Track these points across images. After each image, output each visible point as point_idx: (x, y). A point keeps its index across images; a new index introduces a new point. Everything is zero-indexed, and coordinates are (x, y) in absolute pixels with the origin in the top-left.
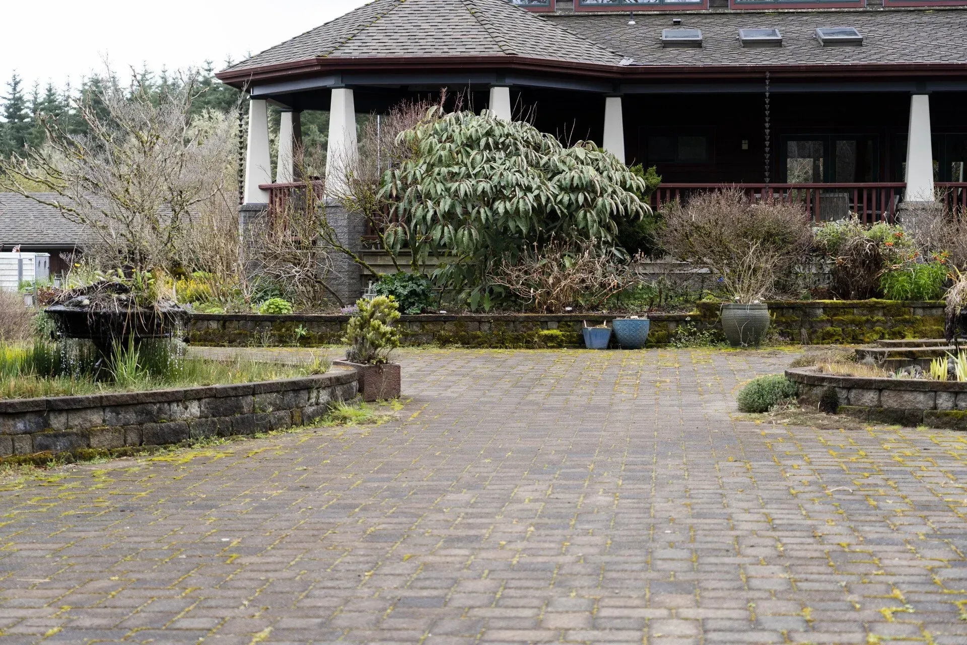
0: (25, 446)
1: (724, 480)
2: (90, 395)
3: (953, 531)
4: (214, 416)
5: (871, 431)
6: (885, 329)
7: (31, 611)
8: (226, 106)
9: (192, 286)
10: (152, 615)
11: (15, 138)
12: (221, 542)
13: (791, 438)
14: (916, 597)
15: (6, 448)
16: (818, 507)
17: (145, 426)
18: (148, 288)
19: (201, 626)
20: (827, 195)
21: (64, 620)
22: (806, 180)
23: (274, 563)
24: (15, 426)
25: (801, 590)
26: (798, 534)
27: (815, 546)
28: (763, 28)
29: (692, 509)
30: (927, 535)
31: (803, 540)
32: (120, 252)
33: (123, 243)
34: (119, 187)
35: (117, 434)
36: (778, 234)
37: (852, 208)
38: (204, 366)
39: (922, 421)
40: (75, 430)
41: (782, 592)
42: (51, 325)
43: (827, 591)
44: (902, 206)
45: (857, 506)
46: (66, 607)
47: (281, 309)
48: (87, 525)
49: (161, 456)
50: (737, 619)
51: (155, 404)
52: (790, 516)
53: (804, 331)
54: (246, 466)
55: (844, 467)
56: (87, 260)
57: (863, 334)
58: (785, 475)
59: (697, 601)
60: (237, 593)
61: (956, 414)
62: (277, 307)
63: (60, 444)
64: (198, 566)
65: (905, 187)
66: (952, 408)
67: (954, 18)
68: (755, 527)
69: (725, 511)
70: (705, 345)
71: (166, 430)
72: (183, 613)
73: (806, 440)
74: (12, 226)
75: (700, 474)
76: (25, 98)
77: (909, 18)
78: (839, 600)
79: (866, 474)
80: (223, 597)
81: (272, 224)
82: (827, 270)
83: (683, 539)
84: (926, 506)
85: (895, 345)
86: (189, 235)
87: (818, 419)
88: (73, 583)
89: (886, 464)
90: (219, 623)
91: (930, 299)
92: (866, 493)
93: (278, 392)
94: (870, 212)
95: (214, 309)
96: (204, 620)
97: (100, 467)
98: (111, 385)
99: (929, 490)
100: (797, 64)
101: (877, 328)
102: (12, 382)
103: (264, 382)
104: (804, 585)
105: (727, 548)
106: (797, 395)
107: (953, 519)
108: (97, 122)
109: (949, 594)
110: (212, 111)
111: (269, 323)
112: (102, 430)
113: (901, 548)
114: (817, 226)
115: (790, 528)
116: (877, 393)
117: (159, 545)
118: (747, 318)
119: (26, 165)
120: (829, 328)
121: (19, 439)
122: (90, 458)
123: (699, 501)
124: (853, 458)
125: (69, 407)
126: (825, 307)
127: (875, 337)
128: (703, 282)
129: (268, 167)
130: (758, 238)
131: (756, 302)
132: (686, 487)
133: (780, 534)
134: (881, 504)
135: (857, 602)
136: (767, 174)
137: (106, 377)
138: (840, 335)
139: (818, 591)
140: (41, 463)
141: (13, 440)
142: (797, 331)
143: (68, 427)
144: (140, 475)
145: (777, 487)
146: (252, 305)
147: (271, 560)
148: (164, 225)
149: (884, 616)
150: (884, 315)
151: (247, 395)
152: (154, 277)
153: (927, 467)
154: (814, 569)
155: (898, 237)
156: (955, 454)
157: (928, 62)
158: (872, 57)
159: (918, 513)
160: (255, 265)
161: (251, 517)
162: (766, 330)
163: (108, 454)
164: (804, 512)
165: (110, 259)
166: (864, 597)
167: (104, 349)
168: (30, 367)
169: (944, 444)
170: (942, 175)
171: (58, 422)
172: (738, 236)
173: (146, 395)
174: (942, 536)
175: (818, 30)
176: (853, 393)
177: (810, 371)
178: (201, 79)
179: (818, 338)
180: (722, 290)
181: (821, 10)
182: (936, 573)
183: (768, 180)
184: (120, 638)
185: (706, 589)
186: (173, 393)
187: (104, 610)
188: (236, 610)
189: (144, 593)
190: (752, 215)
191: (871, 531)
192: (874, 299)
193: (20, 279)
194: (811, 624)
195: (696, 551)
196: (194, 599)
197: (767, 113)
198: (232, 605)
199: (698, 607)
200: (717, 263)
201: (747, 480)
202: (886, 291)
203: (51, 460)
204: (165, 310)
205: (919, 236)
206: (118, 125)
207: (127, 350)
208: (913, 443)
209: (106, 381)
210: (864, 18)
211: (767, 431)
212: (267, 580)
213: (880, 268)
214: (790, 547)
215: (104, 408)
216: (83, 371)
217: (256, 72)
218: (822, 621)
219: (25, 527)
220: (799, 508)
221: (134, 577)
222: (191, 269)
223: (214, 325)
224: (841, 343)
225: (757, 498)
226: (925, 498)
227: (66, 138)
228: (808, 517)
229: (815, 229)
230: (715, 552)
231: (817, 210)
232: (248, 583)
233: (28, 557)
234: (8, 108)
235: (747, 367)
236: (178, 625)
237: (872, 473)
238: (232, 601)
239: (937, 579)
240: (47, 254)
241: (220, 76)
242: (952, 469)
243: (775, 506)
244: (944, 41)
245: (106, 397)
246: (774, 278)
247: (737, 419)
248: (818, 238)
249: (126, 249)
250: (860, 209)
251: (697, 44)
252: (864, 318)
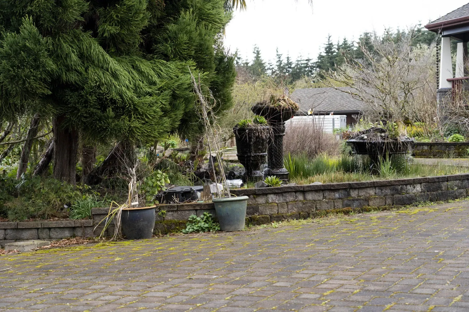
0: (339, 204)
2: (368, 181)
4: (428, 191)
7: (346, 281)
8: (429, 42)
9: (414, 129)
10: (403, 286)
11: (329, 63)
12: (435, 252)
15: (331, 206)
17: (395, 196)
18: (394, 130)
19: (427, 292)
21: (361, 286)
23: (461, 263)
24: (334, 195)
32: (380, 113)
33: (381, 110)
34: (378, 83)
35: (381, 200)
38: (422, 168)
40: (362, 198)
42: (349, 148)
46: (362, 280)
47: (459, 139)
48: (370, 242)
49: (403, 211)
51: (399, 185)
54: (444, 216)
56: (364, 118)
60: (444, 277)
62: (457, 138)
63: (356, 204)
64: (424, 263)
71: (405, 198)
72: (417, 286)
74: (329, 103)
76: (333, 44)
80: (437, 279)
81: (454, 98)
86: (412, 105)
88: (365, 269)
90: (435, 292)
93: (459, 180)
95: (425, 140)
96: (428, 290)
97: (374, 215)
98: (378, 176)
102: (333, 175)
103: (452, 175)
108: (368, 53)
110: (422, 44)
111: (453, 147)
112: (375, 198)
117: (404, 253)
119: (335, 74)
121: (336, 201)
122: (369, 211)
125: (359, 187)
129: (451, 70)
137: (375, 172)
140: (347, 213)
141: (334, 202)
143: (359, 196)
144: (393, 219)
146: (444, 138)
147: (460, 262)
148: (400, 100)
151: (444, 181)
152: (397, 125)
160: (446, 118)
161: (449, 241)
163: (378, 209)
165: (375, 117)
167: (374, 159)
168: (340, 168)
171: (354, 194)
173: (395, 181)
178: (416, 29)
184: (388, 296)
186: (408, 180)
187: (380, 283)
188: (444, 286)
189: (398, 275)
193: (333, 128)
196: (423, 280)
198: (442, 283)
203: (351, 212)
204: (403, 141)
206: (378, 53)
207: (385, 160)
209: (376, 174)
212: (459, 272)
215: (375, 187)
216: (365, 169)
217: (445, 24)
219: (341, 242)
221: (393, 267)
222: (413, 121)
223: (426, 148)
227: (354, 61)
232: (449, 273)
233: (343, 256)
234: (326, 49)
236: (416, 291)
238: (442, 281)
240: (345, 116)
241: (427, 27)
245: (376, 182)
249: (382, 112)
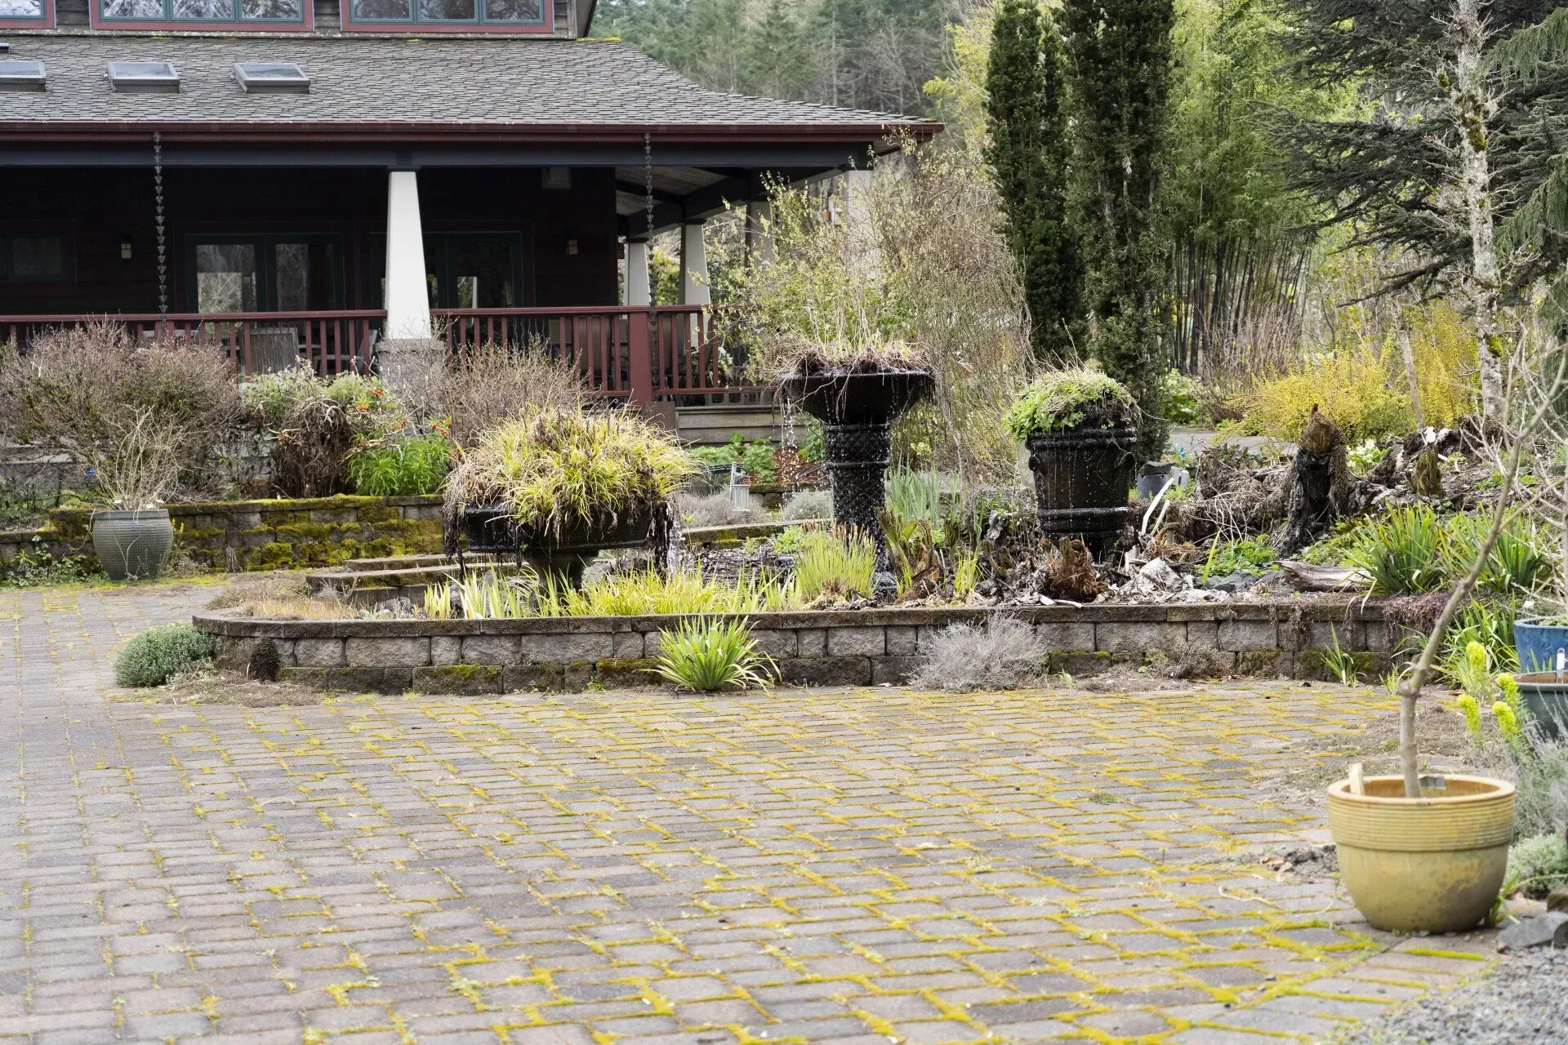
1: (87, 800)
3: (448, 853)
5: (331, 704)
6: (360, 542)
13: (203, 725)
14: (384, 963)
16: (239, 833)
20: (263, 332)
22: (233, 307)
25: (201, 970)
26: (204, 879)
27: (230, 897)
28: (149, 61)
29: (30, 852)
30: (409, 863)
31: (211, 888)
36: (182, 396)
37: (303, 351)
39: (410, 684)
41: (170, 976)
43: (244, 967)
44: (382, 346)
45: (301, 826)
50: (94, 1027)
52: (192, 852)
53: (230, 551)
55: (286, 767)
57: (326, 551)
58: (188, 785)
59: (26, 1005)
61: (463, 670)
65: (384, 317)
66: (457, 662)
67: (451, 52)
68: (134, 872)
69: (85, 851)
70: (67, 581)
73: (228, 726)
75: (46, 794)
77: (383, 51)
78: (262, 980)
79: (320, 774)
82: (265, 451)
83: (10, 903)
84: (410, 818)
85: (372, 567)
87: (246, 691)
89: (353, 756)
91: (428, 492)
92: (317, 804)
94: (332, 357)
99: (416, 792)
100: (202, 120)
101: (348, 542)
104: (206, 961)
105: (84, 911)
106: (212, 654)
107: (450, 835)
109: (436, 953)
113: (366, 887)
114: (248, 381)
115: (191, 870)
116: (340, 643)
118: (133, 534)
120: (271, 545)
123: (41, 838)
124: (300, 751)
126: (264, 512)
127: (345, 555)
128: (61, 477)
130: (149, 403)
131: (150, 506)
132: (21, 817)
133: (174, 881)
134: (340, 820)
135: (291, 980)
136: (163, 298)
138: (289, 555)
139: (229, 968)
142: (219, 551)
145: (174, 806)
149: (333, 998)
150: (358, 520)
153: (415, 756)
154: (226, 933)
155: (376, 397)
156: (459, 732)
157: (413, 121)
158: (326, 111)
159: (398, 830)
162: (169, 551)
164: (216, 843)
166: (303, 970)
169: (444, 718)
170: (441, 296)
172: (117, 400)
174: (431, 863)
175: (237, 66)
176: (302, 646)
177: (234, 614)
179: (253, 560)
180: (91, 486)
181: (243, 34)
182: (418, 923)
183: (164, 307)
185: (43, 983)
190: (139, 366)
191: (321, 865)
192: (341, 496)
194: (215, 1022)
195: (31, 921)
197: (159, 199)
199: (29, 1014)
200: (83, 446)
201: (125, 798)
202: (359, 482)
205: (408, 393)
208: (395, 720)
210: (312, 49)
211: (162, 716)
213: (349, 446)
214: (189, 900)
218: (234, 1015)
220: (208, 837)
224: (292, 568)
225: (140, 827)
226: (410, 806)
228: (223, 850)
229: (243, 386)
230: (64, 920)
231: (247, 354)
235: (133, 613)
237: (329, 770)
239: (420, 930)
242: (453, 756)
243: (169, 837)
244: (436, 87)
246: (178, 468)
247: (114, 699)
248: (249, 401)
250: (316, 352)
251: (38, 86)
252: (327, 526)
